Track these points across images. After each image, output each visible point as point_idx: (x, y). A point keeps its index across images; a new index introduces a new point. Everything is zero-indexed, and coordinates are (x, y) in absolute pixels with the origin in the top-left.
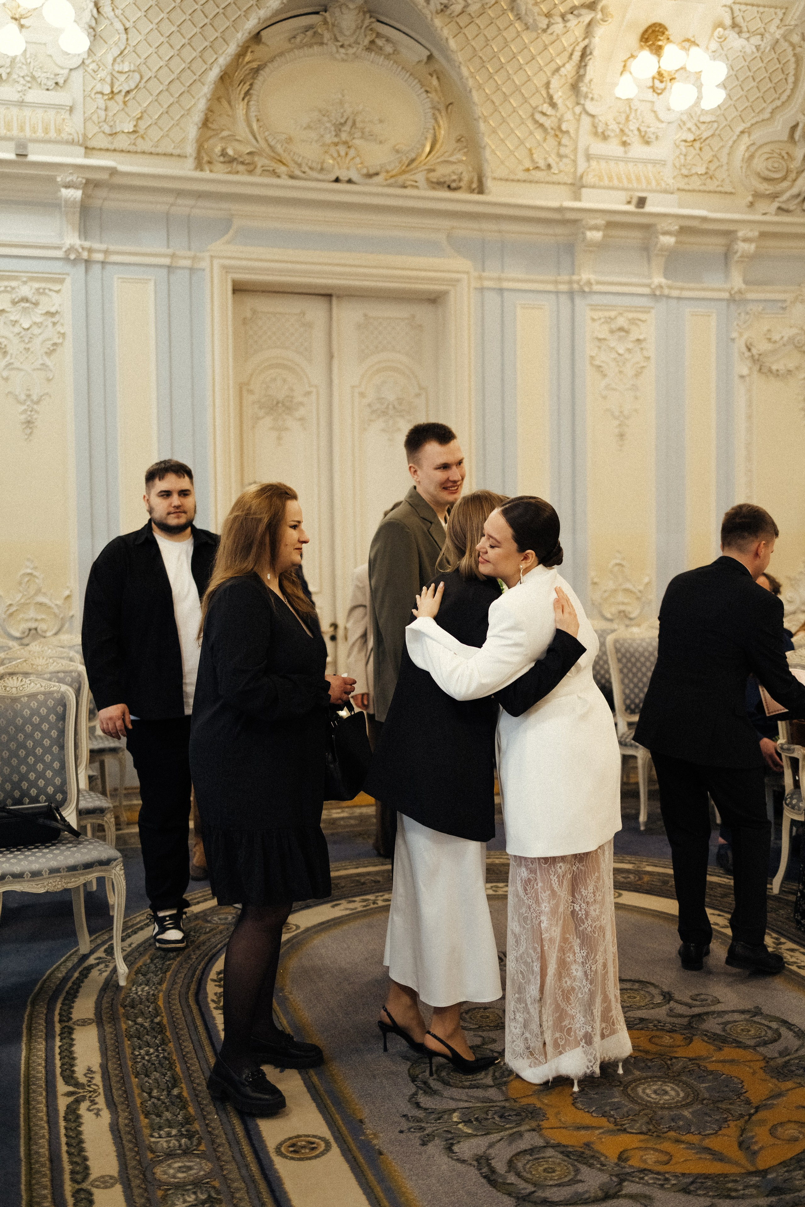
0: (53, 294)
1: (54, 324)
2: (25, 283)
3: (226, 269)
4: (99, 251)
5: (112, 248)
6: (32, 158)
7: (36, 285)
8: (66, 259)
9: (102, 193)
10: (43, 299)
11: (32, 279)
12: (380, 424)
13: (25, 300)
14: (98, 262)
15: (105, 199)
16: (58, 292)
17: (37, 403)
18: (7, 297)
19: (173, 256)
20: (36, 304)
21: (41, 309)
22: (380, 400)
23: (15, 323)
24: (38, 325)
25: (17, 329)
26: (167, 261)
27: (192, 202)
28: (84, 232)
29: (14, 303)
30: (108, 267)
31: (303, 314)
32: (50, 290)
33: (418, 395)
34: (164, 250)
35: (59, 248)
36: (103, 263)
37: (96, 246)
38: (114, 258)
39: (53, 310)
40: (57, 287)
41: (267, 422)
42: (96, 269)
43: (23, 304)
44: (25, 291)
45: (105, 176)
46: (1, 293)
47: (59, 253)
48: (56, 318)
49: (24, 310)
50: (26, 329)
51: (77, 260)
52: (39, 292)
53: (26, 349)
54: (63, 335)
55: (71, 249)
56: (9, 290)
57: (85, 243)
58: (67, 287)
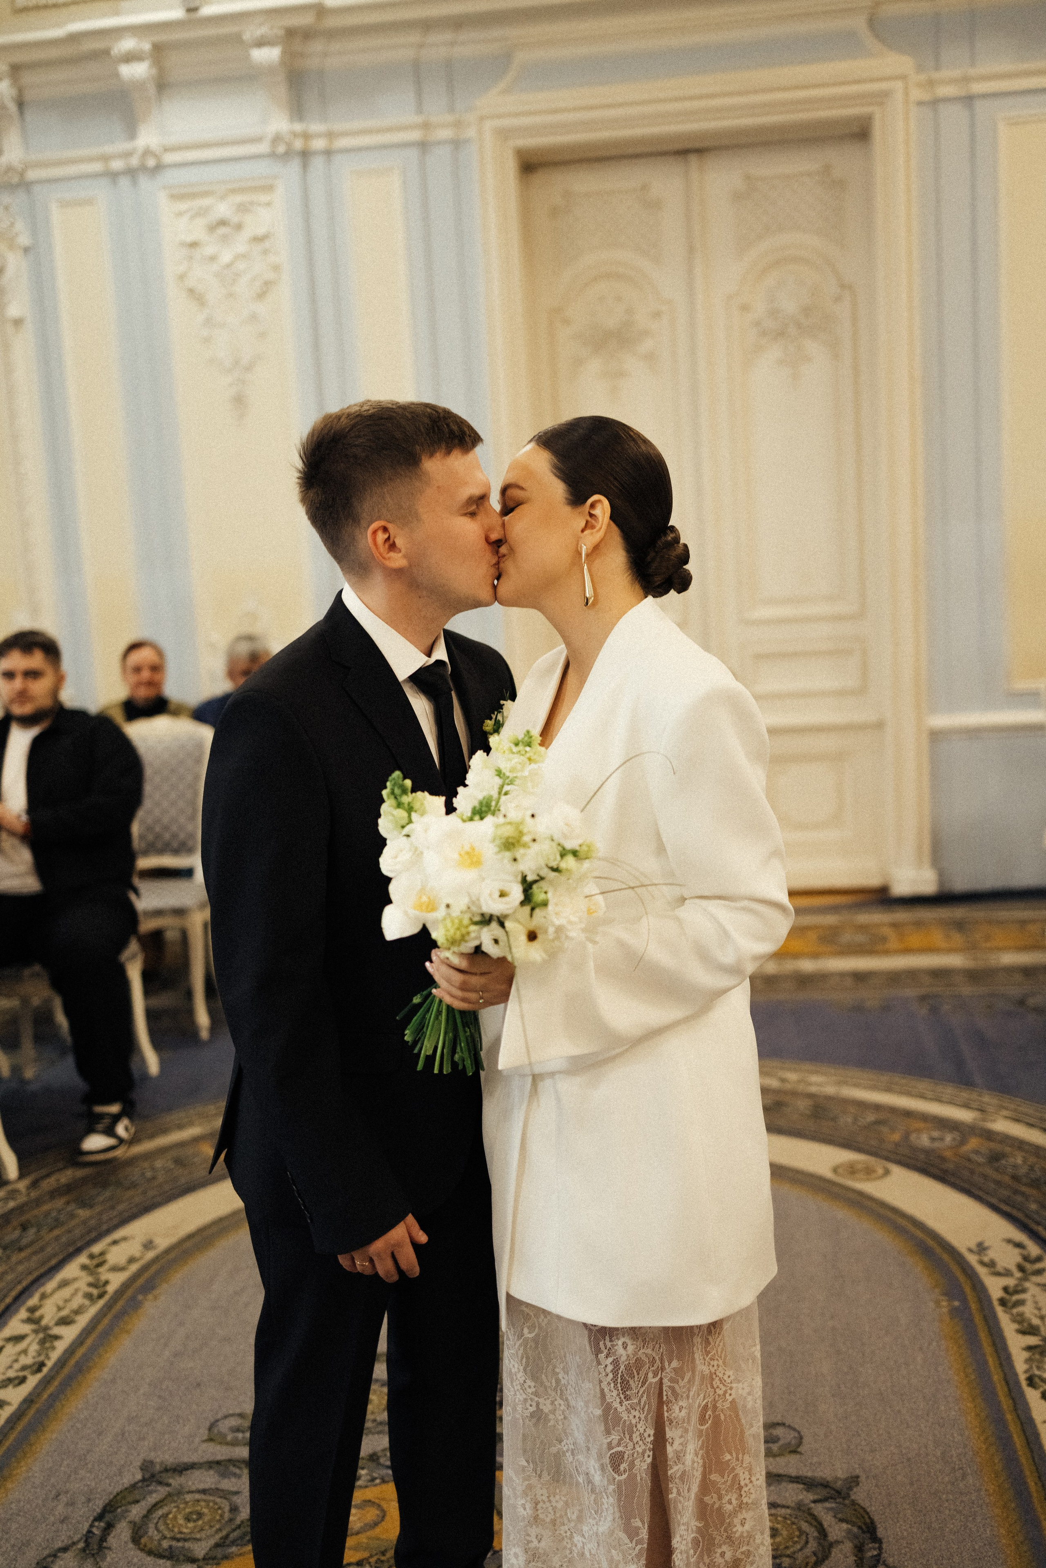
0: (259, 209)
1: (265, 252)
2: (223, 198)
3: (504, 134)
4: (319, 135)
5: (338, 127)
6: (207, 10)
7: (239, 199)
8: (273, 155)
9: (317, 46)
10: (247, 218)
11: (234, 191)
12: (774, 352)
13: (223, 223)
14: (318, 152)
15: (325, 55)
16: (269, 204)
17: (249, 368)
18: (201, 222)
19: (426, 126)
20: (239, 227)
21: (245, 235)
22: (773, 313)
23: (213, 258)
24: (243, 256)
25: (215, 268)
26: (415, 135)
27: (448, 36)
28: (298, 111)
29: (211, 229)
30: (338, 159)
31: (645, 188)
32: (257, 204)
33: (838, 299)
34: (414, 119)
35: (258, 140)
36: (328, 153)
37: (316, 127)
38: (340, 143)
39: (261, 231)
40: (263, 198)
41: (594, 366)
42: (318, 163)
43: (223, 230)
44: (223, 209)
45: (307, 20)
46: (193, 218)
47: (263, 148)
48: (267, 244)
49: (225, 239)
50: (229, 266)
51: (288, 155)
52: (243, 208)
53: (231, 295)
54: (276, 268)
55: (277, 139)
56: (202, 212)
57: (298, 127)
58: (279, 196)
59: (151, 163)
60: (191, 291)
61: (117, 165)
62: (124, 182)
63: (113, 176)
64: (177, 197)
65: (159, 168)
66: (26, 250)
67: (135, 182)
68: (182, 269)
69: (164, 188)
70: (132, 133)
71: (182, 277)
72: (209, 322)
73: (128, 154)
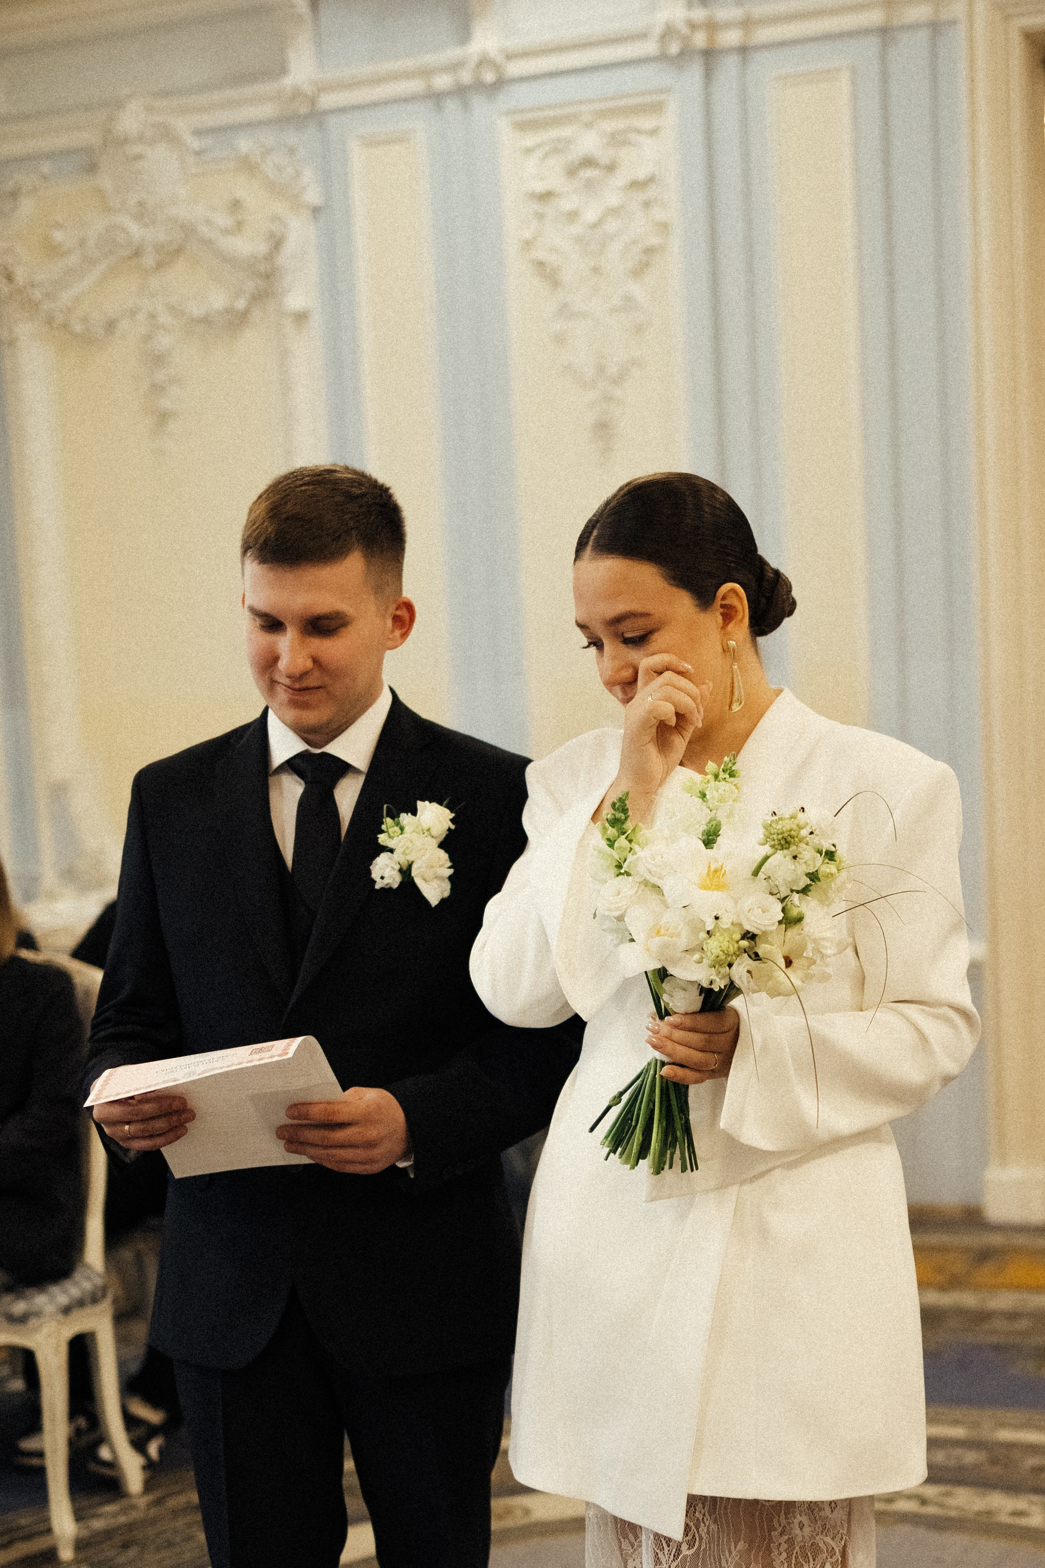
0: (642, 139)
1: (647, 204)
2: (589, 125)
3: (1003, 12)
4: (728, 25)
5: (757, 11)
7: (610, 125)
8: (663, 57)
10: (624, 154)
11: (602, 114)
13: (588, 162)
14: (729, 50)
16: (655, 132)
17: (618, 380)
18: (557, 162)
20: (611, 168)
21: (620, 179)
23: (573, 216)
24: (614, 212)
25: (576, 229)
29: (572, 171)
30: (758, 57)
32: (639, 131)
35: (641, 35)
36: (744, 50)
37: (726, 13)
38: (764, 34)
39: (641, 174)
40: (646, 123)
42: (729, 66)
43: (589, 173)
44: (589, 142)
46: (546, 156)
47: (650, 47)
48: (651, 192)
49: (589, 185)
50: (595, 226)
51: (685, 54)
52: (617, 140)
53: (596, 270)
54: (664, 227)
55: (668, 32)
56: (558, 148)
57: (699, 14)
58: (670, 119)
59: (489, 77)
60: (540, 264)
61: (442, 82)
62: (451, 106)
63: (436, 98)
64: (523, 127)
65: (501, 83)
66: (316, 211)
67: (466, 105)
68: (527, 235)
69: (508, 113)
70: (464, 35)
71: (527, 245)
72: (565, 311)
73: (455, 67)
